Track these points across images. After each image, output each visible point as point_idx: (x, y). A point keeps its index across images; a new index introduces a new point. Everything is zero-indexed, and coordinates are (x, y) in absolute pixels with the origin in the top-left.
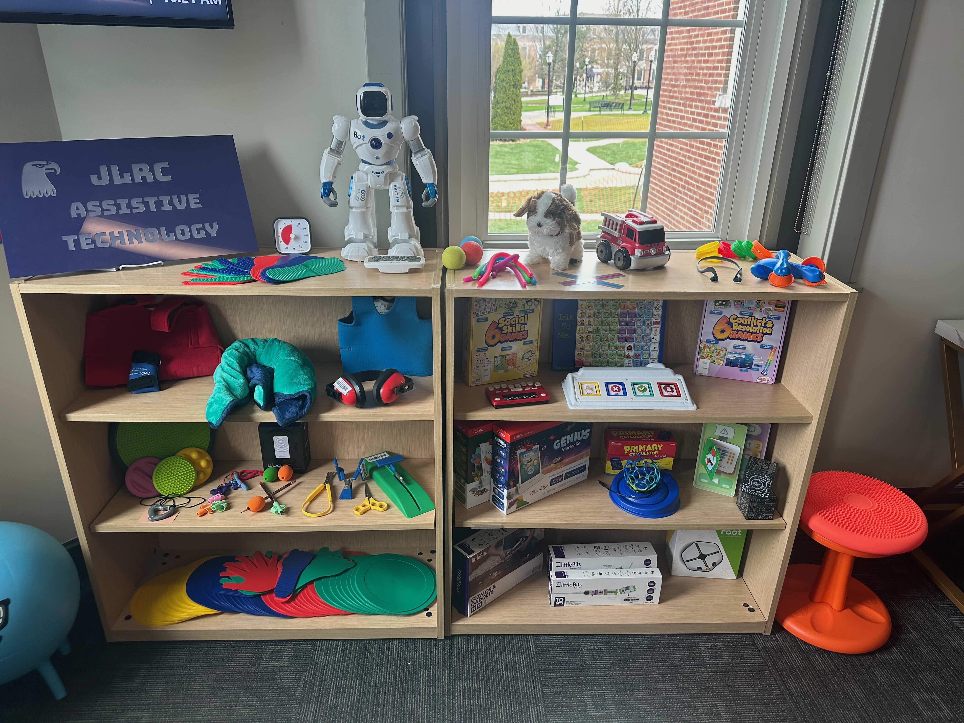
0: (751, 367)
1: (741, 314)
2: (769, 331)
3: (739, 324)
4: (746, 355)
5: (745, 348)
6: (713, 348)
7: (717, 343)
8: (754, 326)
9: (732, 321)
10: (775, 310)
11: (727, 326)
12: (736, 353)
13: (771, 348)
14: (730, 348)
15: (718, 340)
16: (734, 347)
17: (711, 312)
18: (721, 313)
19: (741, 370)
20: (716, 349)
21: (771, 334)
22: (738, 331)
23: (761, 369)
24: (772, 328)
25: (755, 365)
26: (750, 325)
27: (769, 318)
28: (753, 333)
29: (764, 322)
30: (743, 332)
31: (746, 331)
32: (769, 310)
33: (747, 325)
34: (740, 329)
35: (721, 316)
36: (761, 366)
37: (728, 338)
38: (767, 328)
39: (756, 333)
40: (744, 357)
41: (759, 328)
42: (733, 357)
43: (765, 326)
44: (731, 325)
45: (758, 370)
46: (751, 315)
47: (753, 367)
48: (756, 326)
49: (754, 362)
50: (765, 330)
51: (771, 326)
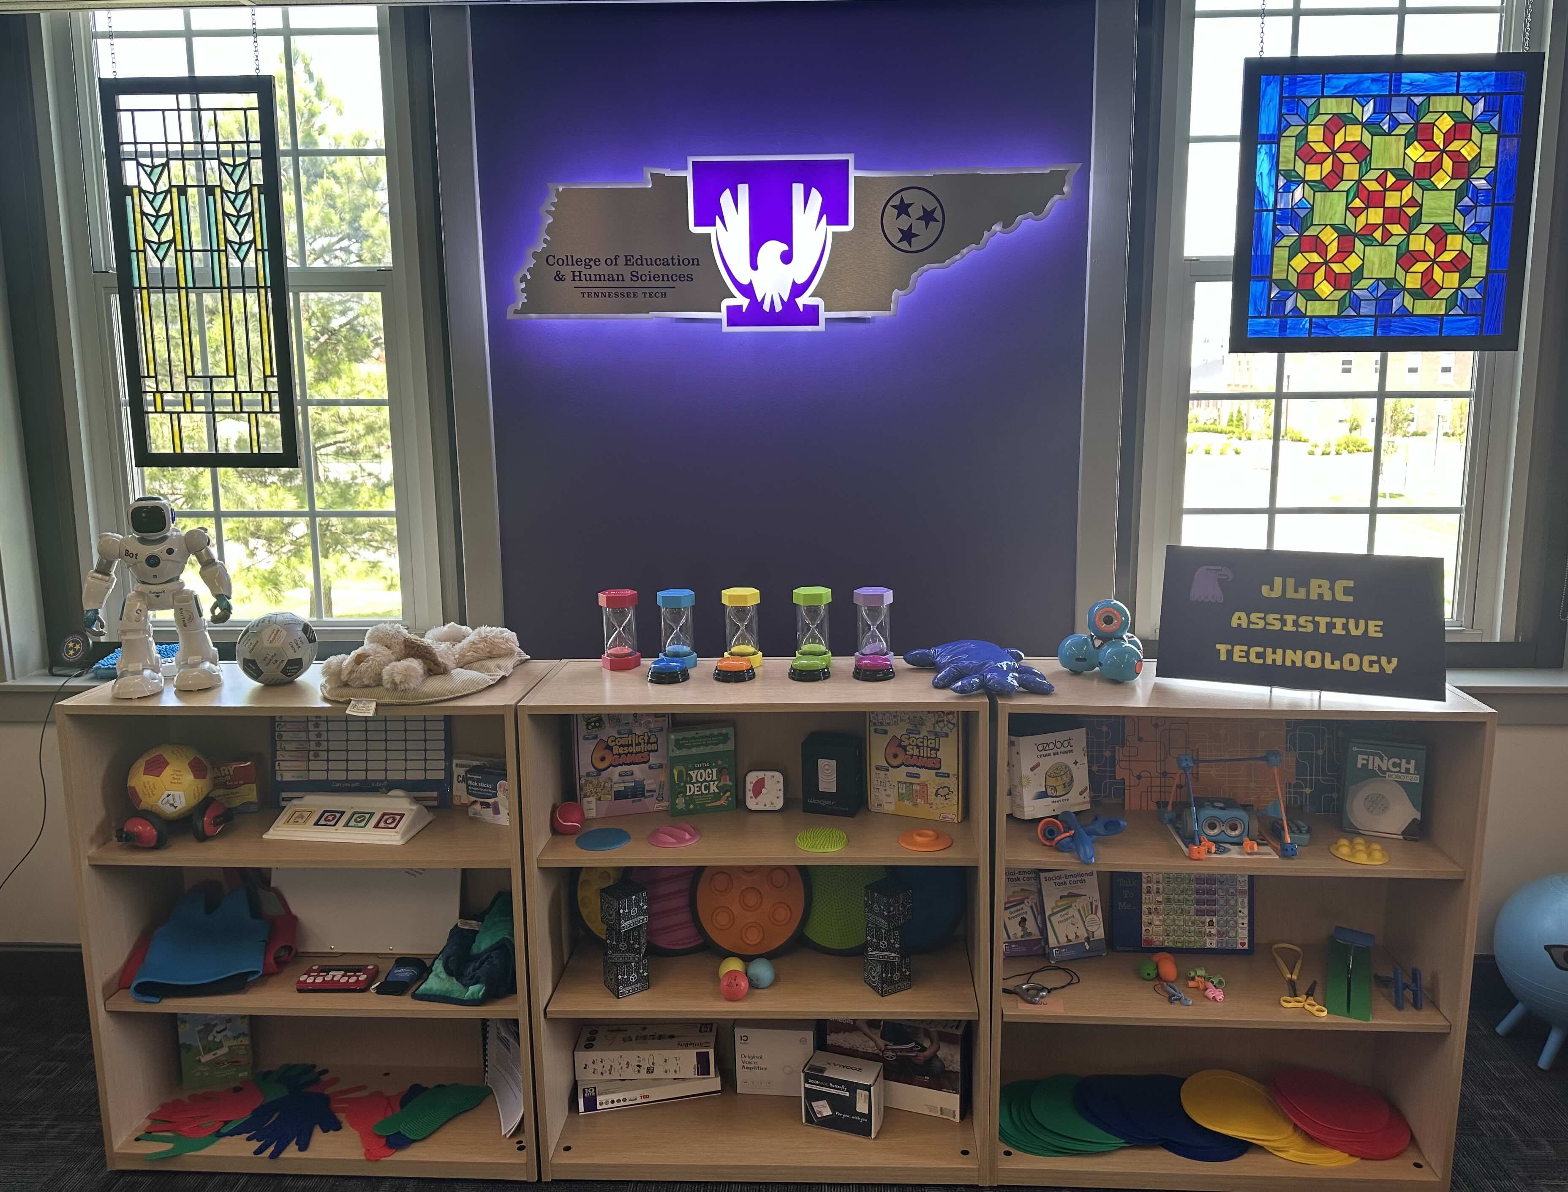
0: (643, 795)
1: (619, 733)
2: (654, 747)
3: (621, 746)
4: (635, 781)
5: (632, 774)
6: (595, 782)
7: (599, 775)
8: (636, 745)
9: (611, 744)
10: (656, 721)
11: (607, 751)
12: (624, 782)
13: (661, 766)
14: (616, 778)
15: (599, 771)
16: (620, 775)
17: (585, 738)
18: (596, 737)
19: (633, 801)
20: (599, 782)
21: (657, 751)
22: (620, 755)
23: (656, 795)
24: (656, 742)
25: (648, 791)
26: (632, 745)
27: (651, 731)
28: (637, 753)
29: (646, 738)
30: (626, 754)
31: (629, 753)
32: (650, 722)
33: (628, 745)
34: (622, 752)
35: (596, 741)
36: (655, 791)
37: (611, 765)
38: (651, 744)
39: (640, 752)
40: (633, 784)
41: (642, 745)
42: (621, 787)
43: (649, 743)
44: (611, 748)
45: (652, 796)
46: (630, 733)
47: (646, 794)
48: (639, 744)
49: (647, 788)
50: (650, 747)
51: (655, 740)
